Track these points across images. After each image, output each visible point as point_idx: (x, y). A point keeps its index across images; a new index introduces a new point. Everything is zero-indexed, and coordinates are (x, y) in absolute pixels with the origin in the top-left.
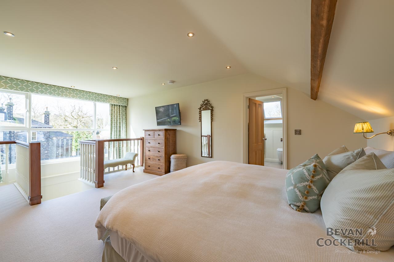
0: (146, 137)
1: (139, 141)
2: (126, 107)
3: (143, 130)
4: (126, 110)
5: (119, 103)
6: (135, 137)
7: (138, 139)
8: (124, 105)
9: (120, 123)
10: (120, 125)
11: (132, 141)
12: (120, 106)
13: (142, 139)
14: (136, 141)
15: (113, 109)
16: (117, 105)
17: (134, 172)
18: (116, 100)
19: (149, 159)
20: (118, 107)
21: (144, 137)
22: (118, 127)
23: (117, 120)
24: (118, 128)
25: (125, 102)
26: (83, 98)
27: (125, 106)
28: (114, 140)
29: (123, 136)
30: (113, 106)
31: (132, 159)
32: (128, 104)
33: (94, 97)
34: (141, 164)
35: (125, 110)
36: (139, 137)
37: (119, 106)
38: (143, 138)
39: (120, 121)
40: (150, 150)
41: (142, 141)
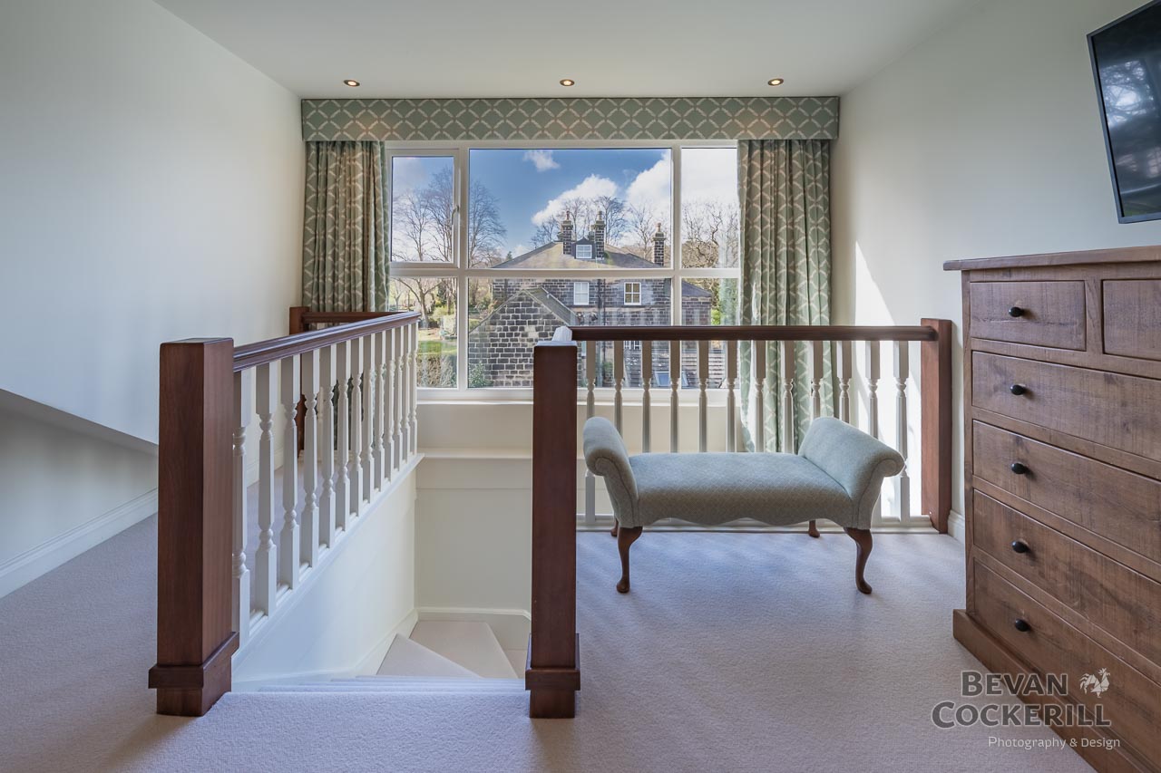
0: (982, 329)
1: (915, 347)
2: (827, 146)
3: (949, 267)
4: (828, 162)
5: (782, 129)
6: (884, 319)
7: (901, 335)
8: (812, 137)
9: (792, 235)
10: (793, 246)
11: (861, 348)
12: (796, 146)
13: (937, 335)
14: (888, 348)
15: (757, 164)
16: (777, 142)
17: (864, 588)
18: (772, 118)
19: (1021, 548)
20: (782, 151)
21: (958, 322)
22: (784, 257)
23: (777, 219)
24: (783, 263)
25: (822, 117)
26: (618, 130)
27: (823, 142)
28: (761, 334)
29: (812, 312)
30: (757, 152)
31: (848, 488)
32: (836, 128)
33: (662, 119)
34: (934, 511)
35: (819, 164)
36: (915, 322)
37: (790, 143)
38: (948, 326)
39: (793, 224)
40: (1031, 464)
41: (933, 350)
